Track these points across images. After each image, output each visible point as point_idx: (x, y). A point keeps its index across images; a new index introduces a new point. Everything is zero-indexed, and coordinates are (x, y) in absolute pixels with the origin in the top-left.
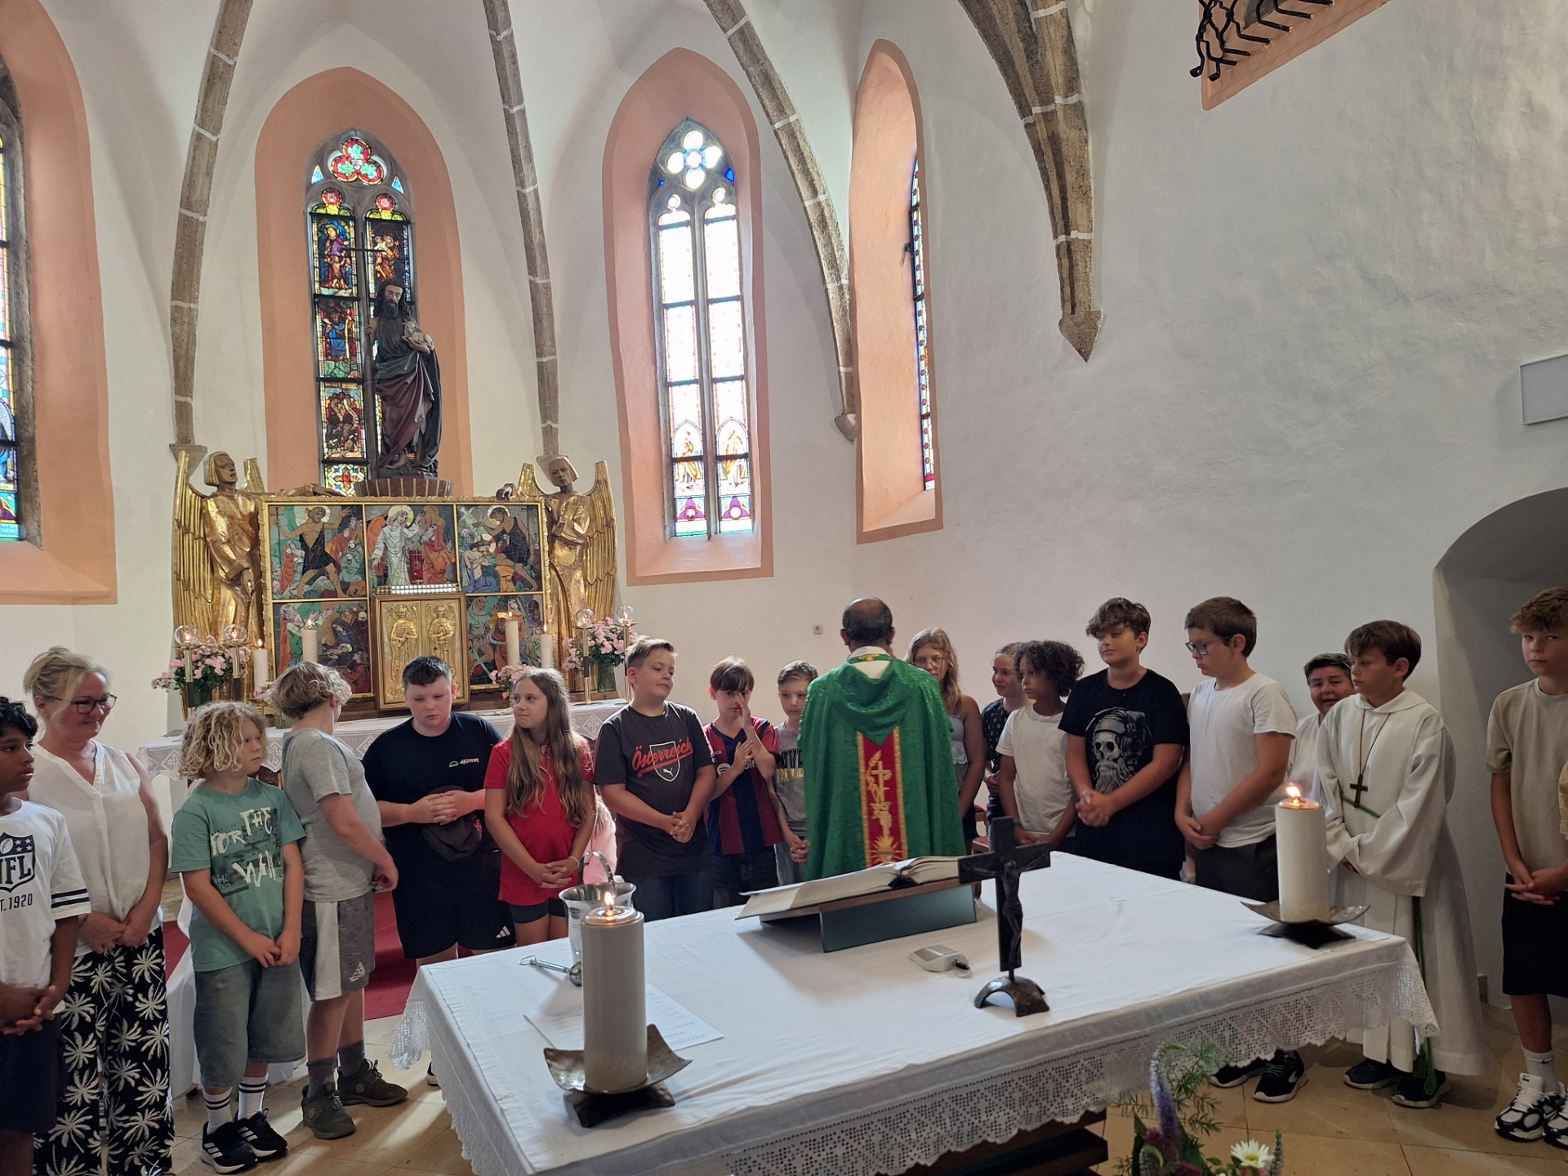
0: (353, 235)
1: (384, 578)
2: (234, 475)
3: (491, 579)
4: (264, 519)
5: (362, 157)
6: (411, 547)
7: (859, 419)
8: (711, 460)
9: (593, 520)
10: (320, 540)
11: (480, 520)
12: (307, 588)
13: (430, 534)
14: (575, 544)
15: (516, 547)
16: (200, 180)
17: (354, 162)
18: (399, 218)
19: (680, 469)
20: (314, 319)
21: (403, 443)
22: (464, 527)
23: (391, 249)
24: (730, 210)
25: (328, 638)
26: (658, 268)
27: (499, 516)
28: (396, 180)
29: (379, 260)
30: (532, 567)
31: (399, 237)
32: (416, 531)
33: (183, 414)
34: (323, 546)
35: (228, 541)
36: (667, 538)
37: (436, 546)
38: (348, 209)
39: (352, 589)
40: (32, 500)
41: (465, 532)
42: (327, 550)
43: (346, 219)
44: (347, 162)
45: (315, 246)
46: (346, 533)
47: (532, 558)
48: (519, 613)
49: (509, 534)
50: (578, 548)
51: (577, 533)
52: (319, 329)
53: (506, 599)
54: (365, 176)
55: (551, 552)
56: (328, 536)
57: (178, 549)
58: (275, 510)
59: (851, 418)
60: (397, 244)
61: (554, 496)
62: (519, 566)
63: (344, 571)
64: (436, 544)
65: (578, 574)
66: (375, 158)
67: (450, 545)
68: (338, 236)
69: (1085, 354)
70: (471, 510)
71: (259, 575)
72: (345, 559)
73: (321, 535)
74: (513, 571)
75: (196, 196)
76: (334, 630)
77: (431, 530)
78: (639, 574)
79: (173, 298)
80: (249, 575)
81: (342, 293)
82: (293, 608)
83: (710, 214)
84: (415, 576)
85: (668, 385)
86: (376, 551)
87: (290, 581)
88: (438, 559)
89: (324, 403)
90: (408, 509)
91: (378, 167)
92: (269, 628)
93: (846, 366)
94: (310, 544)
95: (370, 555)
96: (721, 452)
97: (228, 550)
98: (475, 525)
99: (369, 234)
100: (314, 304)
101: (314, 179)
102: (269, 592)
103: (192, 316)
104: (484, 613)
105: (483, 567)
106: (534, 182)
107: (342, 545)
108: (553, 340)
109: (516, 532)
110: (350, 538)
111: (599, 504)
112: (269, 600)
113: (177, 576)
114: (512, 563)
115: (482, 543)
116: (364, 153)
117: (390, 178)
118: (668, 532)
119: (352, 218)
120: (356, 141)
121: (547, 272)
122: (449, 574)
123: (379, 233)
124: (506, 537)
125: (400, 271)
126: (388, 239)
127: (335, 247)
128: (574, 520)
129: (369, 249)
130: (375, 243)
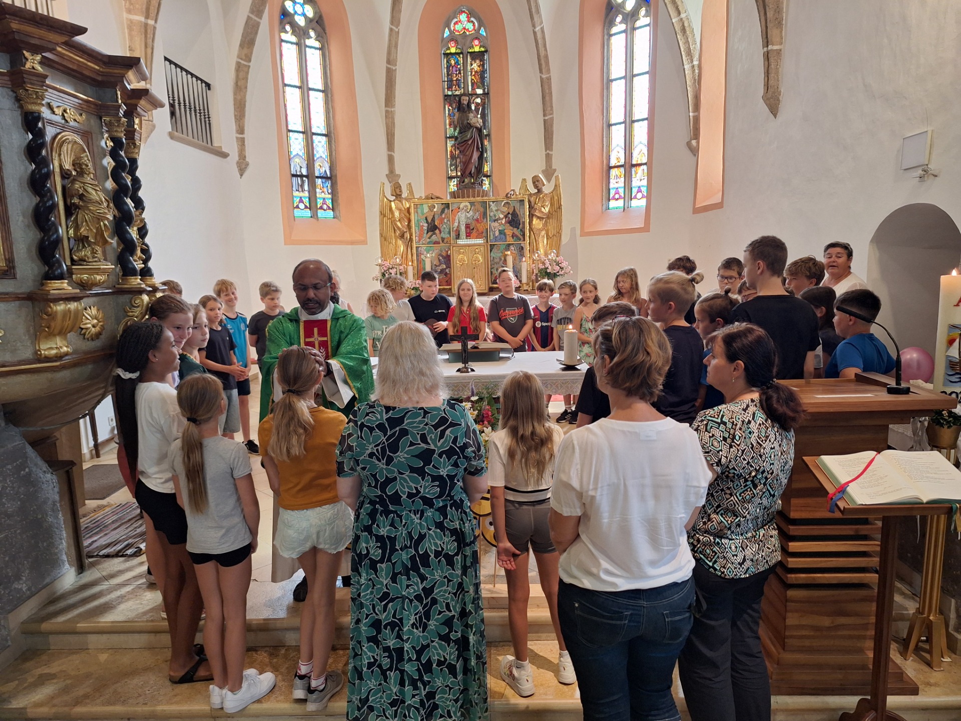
0: (462, 62)
1: (458, 237)
2: (401, 191)
3: (502, 236)
4: (412, 210)
5: (466, 20)
6: (469, 221)
7: (698, 143)
8: (629, 166)
9: (552, 205)
10: (433, 219)
12: (428, 240)
13: (477, 216)
14: (543, 218)
15: (514, 220)
16: (393, 49)
17: (464, 24)
18: (483, 49)
19: (614, 172)
20: (445, 107)
21: (467, 172)
23: (479, 66)
24: (647, 20)
25: (436, 262)
26: (608, 59)
27: (507, 205)
28: (482, 28)
29: (473, 73)
30: (521, 230)
31: (482, 60)
32: (472, 214)
33: (391, 159)
34: (434, 222)
35: (399, 220)
36: (603, 210)
38: (460, 49)
39: (445, 241)
40: (337, 201)
41: (492, 214)
42: (436, 224)
43: (458, 54)
44: (460, 24)
45: (445, 70)
46: (443, 216)
47: (521, 226)
48: (514, 252)
49: (511, 214)
50: (545, 220)
51: (543, 212)
52: (447, 112)
53: (509, 245)
54: (468, 30)
55: (530, 223)
56: (436, 217)
57: (382, 223)
58: (416, 206)
59: (694, 142)
60: (482, 63)
61: (534, 194)
62: (515, 229)
63: (442, 233)
64: (479, 220)
65: (543, 233)
66: (472, 19)
67: (485, 220)
68: (455, 63)
69: (775, 116)
70: (495, 203)
71: (411, 235)
72: (443, 227)
73: (434, 217)
74: (512, 232)
75: (392, 58)
76: (438, 258)
77: (477, 212)
78: (586, 231)
79: (386, 106)
80: (407, 235)
81: (457, 93)
82: (423, 249)
83: (638, 24)
84: (468, 235)
85: (610, 126)
87: (422, 237)
88: (480, 227)
89: (449, 149)
90: (468, 204)
91: (474, 25)
92: (415, 257)
93: (694, 112)
94: (430, 220)
95: (452, 225)
96: (634, 162)
97: (399, 224)
98: (496, 210)
99: (469, 60)
100: (445, 100)
101: (445, 35)
103: (392, 113)
104: (500, 252)
106: (542, 23)
107: (442, 220)
108: (552, 107)
109: (514, 214)
110: (445, 218)
111: (556, 198)
112: (414, 246)
113: (381, 235)
114: (512, 228)
115: (499, 219)
116: (467, 17)
117: (479, 29)
118: (604, 207)
119: (462, 53)
120: (464, 12)
121: (548, 71)
122: (484, 234)
123: (473, 59)
124: (510, 216)
125: (482, 78)
126: (478, 61)
127: (454, 69)
128: (542, 206)
129: (469, 68)
130: (472, 65)
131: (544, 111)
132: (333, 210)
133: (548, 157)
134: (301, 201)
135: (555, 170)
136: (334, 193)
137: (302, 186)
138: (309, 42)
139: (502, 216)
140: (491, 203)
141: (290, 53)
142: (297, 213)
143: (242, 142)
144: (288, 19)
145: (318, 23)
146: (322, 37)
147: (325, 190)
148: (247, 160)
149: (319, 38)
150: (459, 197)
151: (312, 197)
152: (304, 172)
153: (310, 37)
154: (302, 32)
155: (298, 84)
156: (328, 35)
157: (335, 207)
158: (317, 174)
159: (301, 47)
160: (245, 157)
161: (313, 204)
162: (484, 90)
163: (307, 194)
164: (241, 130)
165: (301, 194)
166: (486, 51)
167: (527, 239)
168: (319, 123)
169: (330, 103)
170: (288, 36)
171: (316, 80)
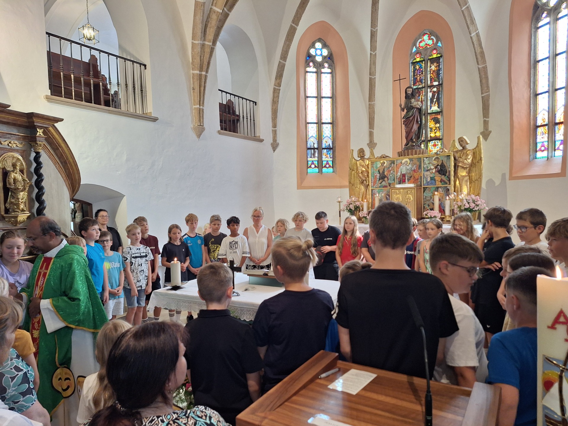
0: (424, 66)
1: (400, 182)
3: (433, 181)
4: (371, 166)
5: (428, 38)
6: (408, 172)
8: (552, 125)
9: (474, 158)
10: (384, 172)
11: (430, 161)
12: (380, 185)
13: (414, 167)
14: (466, 168)
15: (442, 170)
16: (372, 66)
17: (426, 41)
18: (439, 55)
19: (540, 130)
22: (425, 164)
23: (436, 67)
26: (535, 46)
27: (437, 160)
28: (439, 42)
29: (432, 72)
30: (448, 177)
31: (438, 63)
32: (410, 167)
33: (371, 134)
34: (384, 173)
36: (531, 160)
37: (416, 171)
38: (423, 58)
39: (391, 185)
40: (335, 162)
41: (425, 166)
42: (385, 174)
43: (421, 61)
44: (423, 42)
45: (412, 73)
46: (390, 169)
47: (447, 174)
48: (442, 193)
49: (440, 166)
50: (468, 169)
51: (466, 164)
53: (438, 188)
54: (428, 45)
55: (455, 172)
56: (385, 170)
60: (438, 65)
61: (460, 151)
62: (443, 176)
63: (389, 180)
64: (416, 170)
65: (467, 178)
66: (432, 37)
67: (420, 170)
68: (419, 68)
70: (428, 158)
72: (390, 176)
74: (441, 178)
76: (386, 197)
77: (415, 166)
78: (514, 176)
79: (369, 102)
81: (420, 86)
82: (376, 191)
83: (560, 15)
84: (403, 182)
85: (537, 95)
86: (398, 174)
87: (376, 183)
88: (416, 175)
90: (408, 160)
91: (433, 41)
92: (370, 196)
94: (381, 172)
95: (396, 174)
96: (557, 121)
97: (361, 175)
98: (429, 163)
99: (429, 64)
101: (413, 51)
102: (370, 186)
103: (373, 105)
104: (430, 192)
105: (431, 177)
106: (476, 30)
107: (389, 172)
108: (488, 87)
109: (442, 165)
110: (391, 170)
112: (370, 189)
113: (350, 182)
114: (440, 175)
115: (431, 169)
116: (429, 37)
117: (437, 42)
118: (532, 157)
119: (424, 60)
120: (427, 34)
121: (484, 62)
122: (419, 180)
123: (432, 63)
124: (439, 167)
125: (438, 74)
126: (435, 64)
127: (418, 72)
128: (466, 159)
129: (429, 69)
130: (431, 67)
131: (482, 90)
132: (333, 167)
133: (486, 123)
134: (313, 163)
135: (490, 132)
136: (334, 158)
137: (314, 154)
138: (323, 70)
139: (432, 167)
140: (425, 159)
141: (311, 79)
142: (310, 170)
143: (275, 133)
144: (311, 59)
145: (330, 59)
146: (332, 66)
147: (328, 156)
148: (278, 142)
149: (330, 67)
150: (402, 156)
151: (320, 161)
152: (316, 146)
153: (324, 67)
154: (319, 65)
155: (315, 95)
156: (335, 64)
157: (334, 166)
158: (324, 146)
159: (319, 74)
160: (276, 140)
161: (319, 165)
162: (439, 82)
163: (316, 159)
164: (275, 126)
165: (313, 159)
166: (441, 56)
167: (452, 183)
168: (327, 117)
169: (334, 104)
170: (312, 69)
171: (327, 91)
